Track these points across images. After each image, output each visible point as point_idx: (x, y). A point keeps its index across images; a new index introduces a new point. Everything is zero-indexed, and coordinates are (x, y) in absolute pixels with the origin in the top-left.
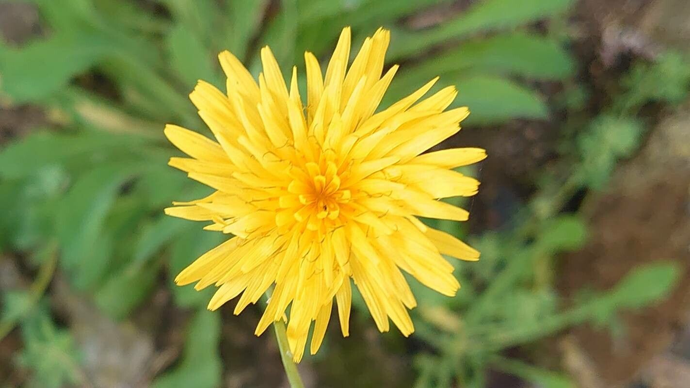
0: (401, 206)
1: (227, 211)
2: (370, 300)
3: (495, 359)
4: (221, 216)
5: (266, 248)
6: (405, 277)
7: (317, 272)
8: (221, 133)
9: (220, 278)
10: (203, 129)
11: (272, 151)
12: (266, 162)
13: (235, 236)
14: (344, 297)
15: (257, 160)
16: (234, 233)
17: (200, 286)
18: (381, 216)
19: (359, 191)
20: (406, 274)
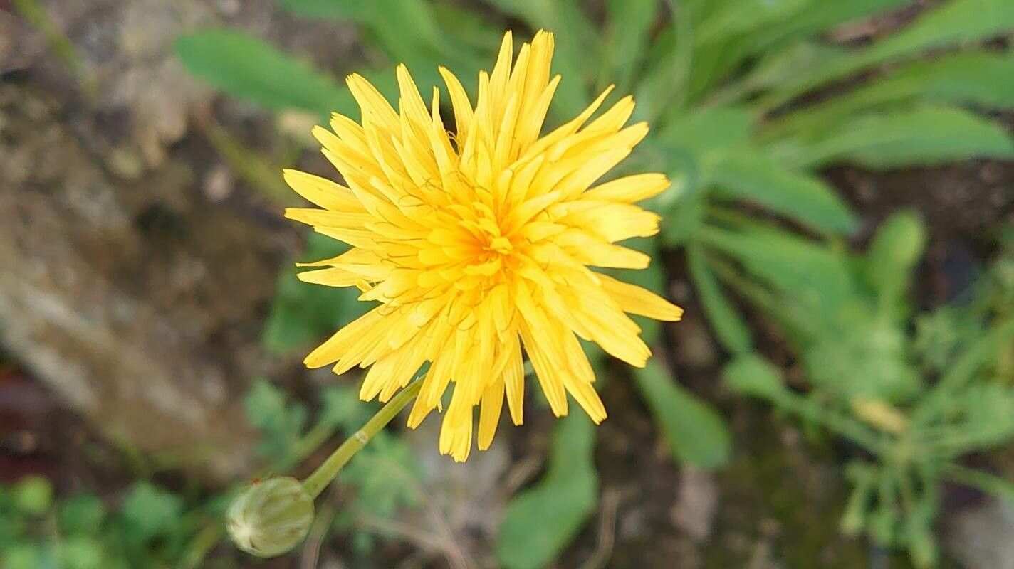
0: (572, 255)
1: (373, 273)
2: (543, 376)
3: (950, 467)
4: (367, 281)
5: (419, 315)
6: (581, 344)
7: (475, 343)
8: (350, 176)
9: (365, 356)
10: (331, 174)
11: (413, 192)
12: (408, 208)
13: (381, 303)
14: (513, 374)
15: (396, 206)
16: (381, 300)
17: (339, 368)
18: (545, 268)
19: (523, 238)
20: (583, 342)
